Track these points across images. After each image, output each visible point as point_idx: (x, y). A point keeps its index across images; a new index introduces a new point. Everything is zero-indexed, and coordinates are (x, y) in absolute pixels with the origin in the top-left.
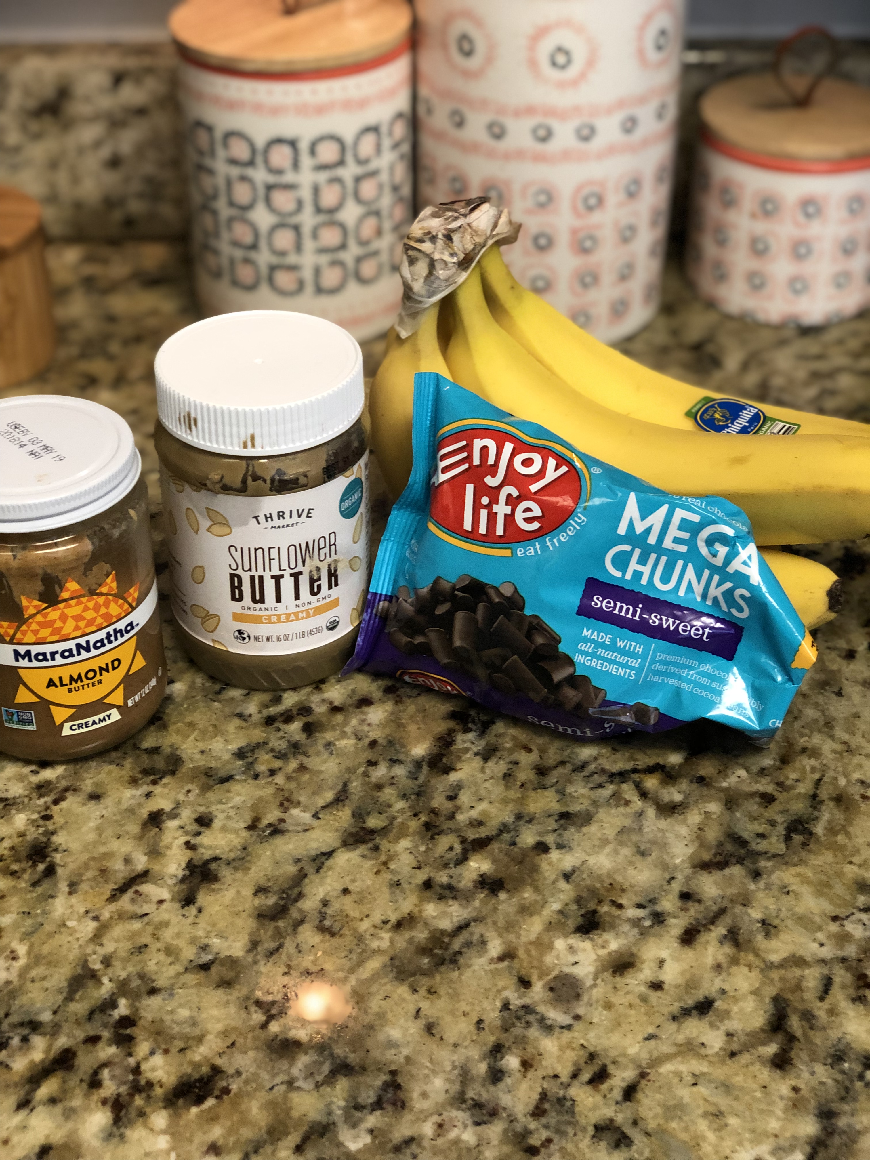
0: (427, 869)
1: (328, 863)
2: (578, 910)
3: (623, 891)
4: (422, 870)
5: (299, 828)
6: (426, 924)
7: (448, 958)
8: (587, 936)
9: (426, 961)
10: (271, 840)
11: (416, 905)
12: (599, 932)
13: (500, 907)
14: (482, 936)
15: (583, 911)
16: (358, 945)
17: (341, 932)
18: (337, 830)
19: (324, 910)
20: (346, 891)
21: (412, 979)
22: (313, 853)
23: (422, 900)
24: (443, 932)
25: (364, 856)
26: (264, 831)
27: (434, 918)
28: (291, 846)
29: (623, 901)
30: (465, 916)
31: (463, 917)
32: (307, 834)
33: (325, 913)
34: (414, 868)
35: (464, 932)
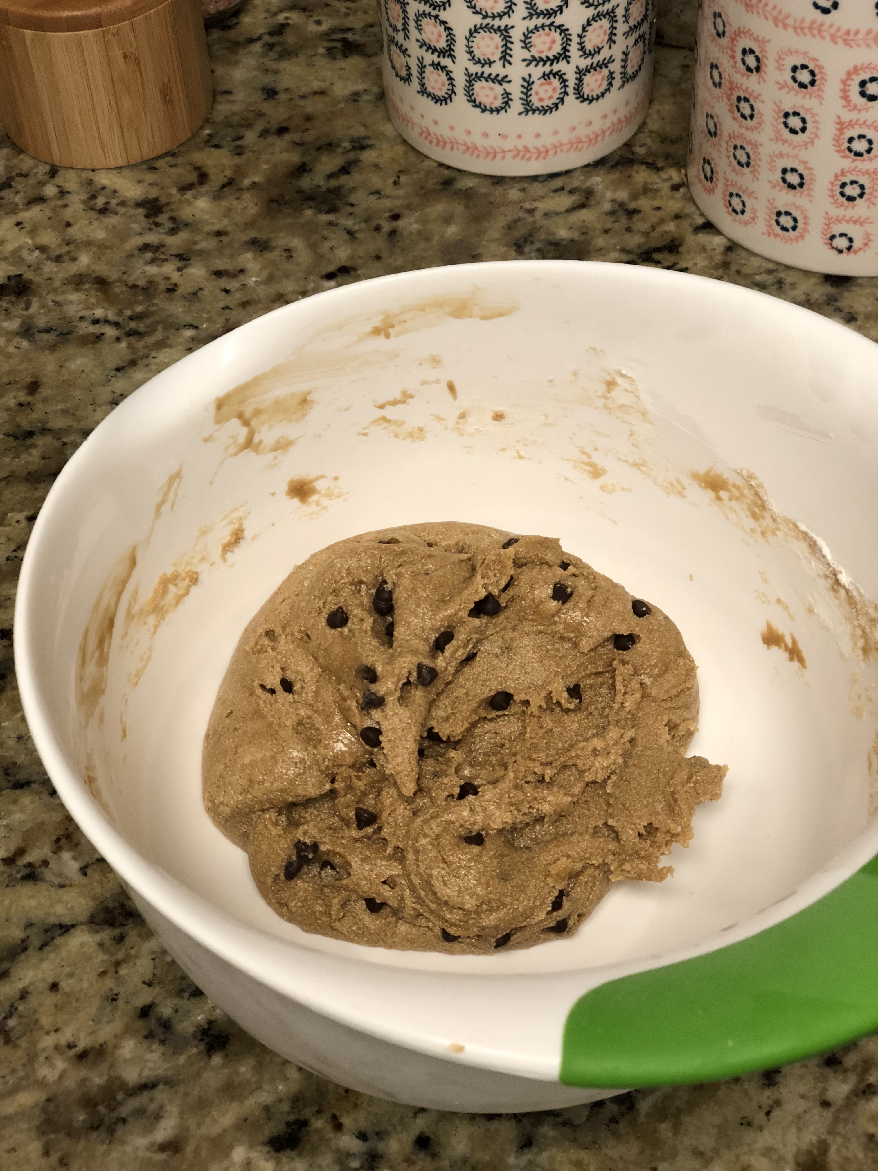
0: (157, 990)
1: (58, 941)
2: (288, 1113)
3: (356, 1106)
4: (151, 989)
5: (56, 881)
6: (112, 1066)
7: (107, 1123)
8: (276, 1155)
9: (82, 1118)
10: (18, 887)
11: (116, 1036)
12: (293, 1154)
13: (205, 1075)
14: (161, 1107)
15: (292, 1118)
16: (24, 1065)
17: (19, 1042)
18: (94, 898)
19: (16, 1005)
20: (54, 987)
21: (52, 1136)
22: (52, 920)
23: (128, 1031)
24: (122, 1084)
25: (101, 945)
26: (18, 872)
27: (125, 1061)
28: (33, 903)
29: (346, 1121)
30: (160, 1072)
31: (155, 1073)
32: (61, 891)
33: (16, 1009)
34: (144, 983)
35: (146, 1094)
